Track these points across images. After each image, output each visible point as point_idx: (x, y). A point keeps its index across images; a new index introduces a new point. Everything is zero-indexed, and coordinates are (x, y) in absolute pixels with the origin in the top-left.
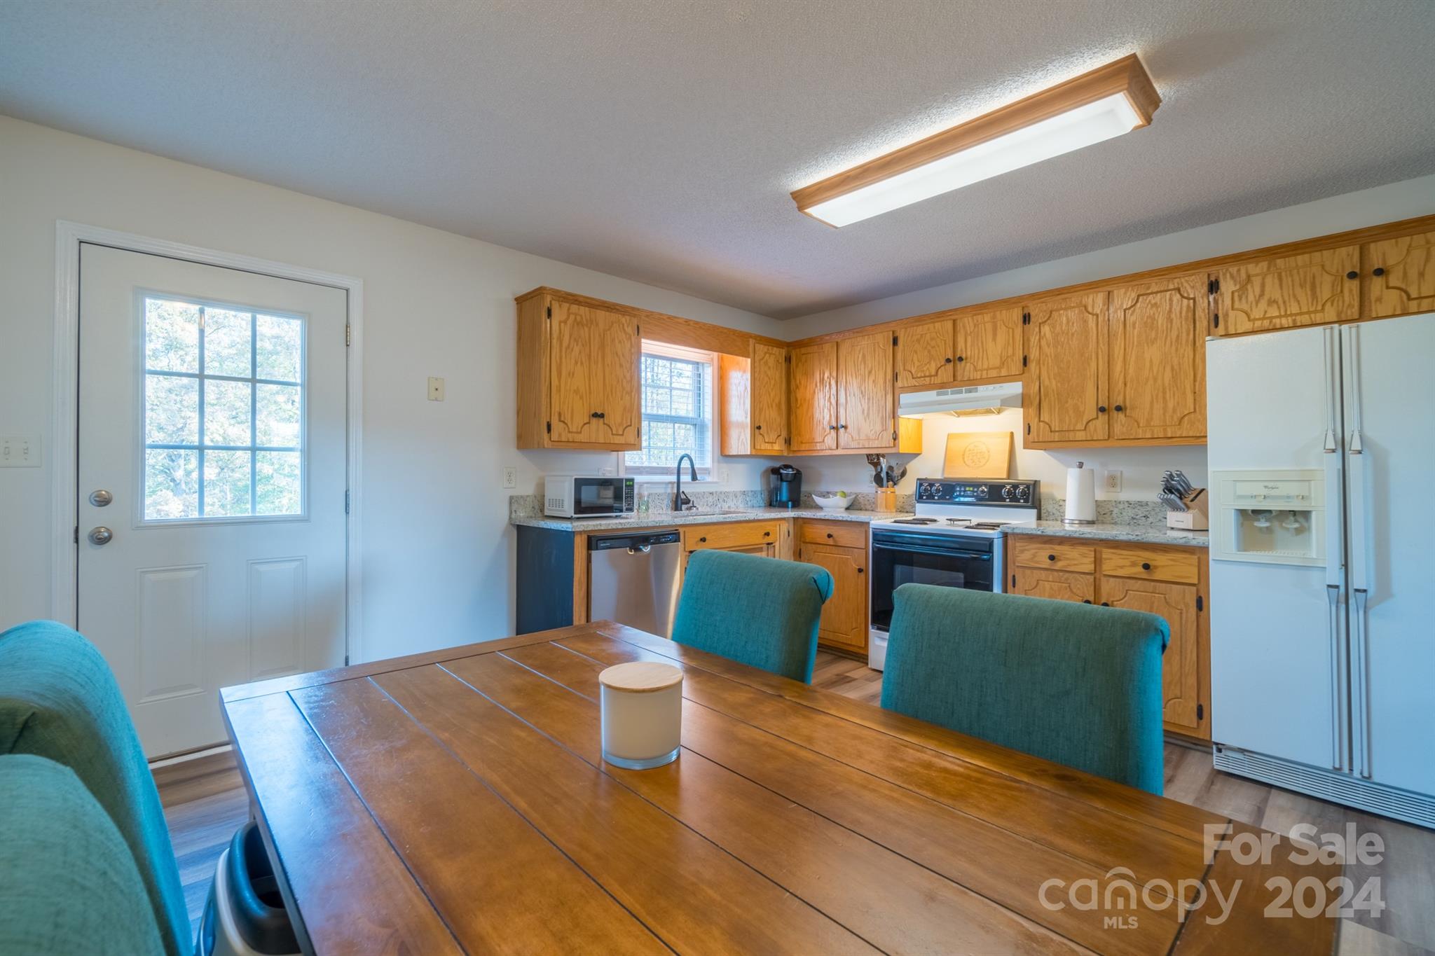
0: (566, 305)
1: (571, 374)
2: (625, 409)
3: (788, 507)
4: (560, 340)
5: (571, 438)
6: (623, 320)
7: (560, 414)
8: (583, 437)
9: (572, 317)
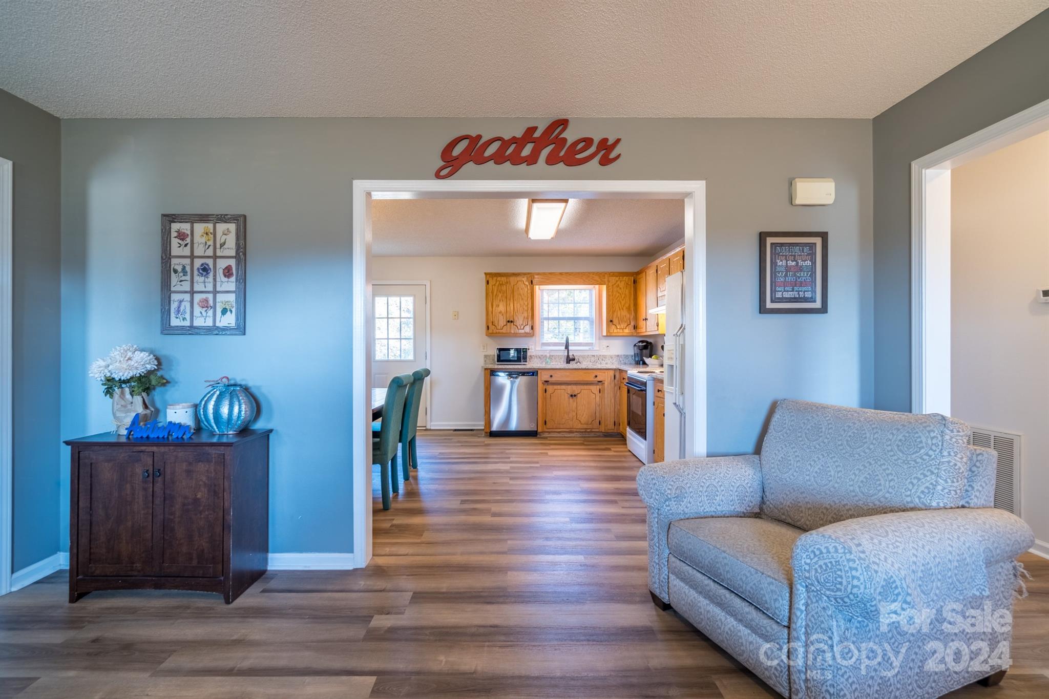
0: (495, 278)
1: (498, 306)
2: (524, 317)
3: (640, 364)
4: (492, 293)
5: (498, 331)
6: (524, 279)
7: (492, 322)
8: (504, 331)
9: (498, 283)
